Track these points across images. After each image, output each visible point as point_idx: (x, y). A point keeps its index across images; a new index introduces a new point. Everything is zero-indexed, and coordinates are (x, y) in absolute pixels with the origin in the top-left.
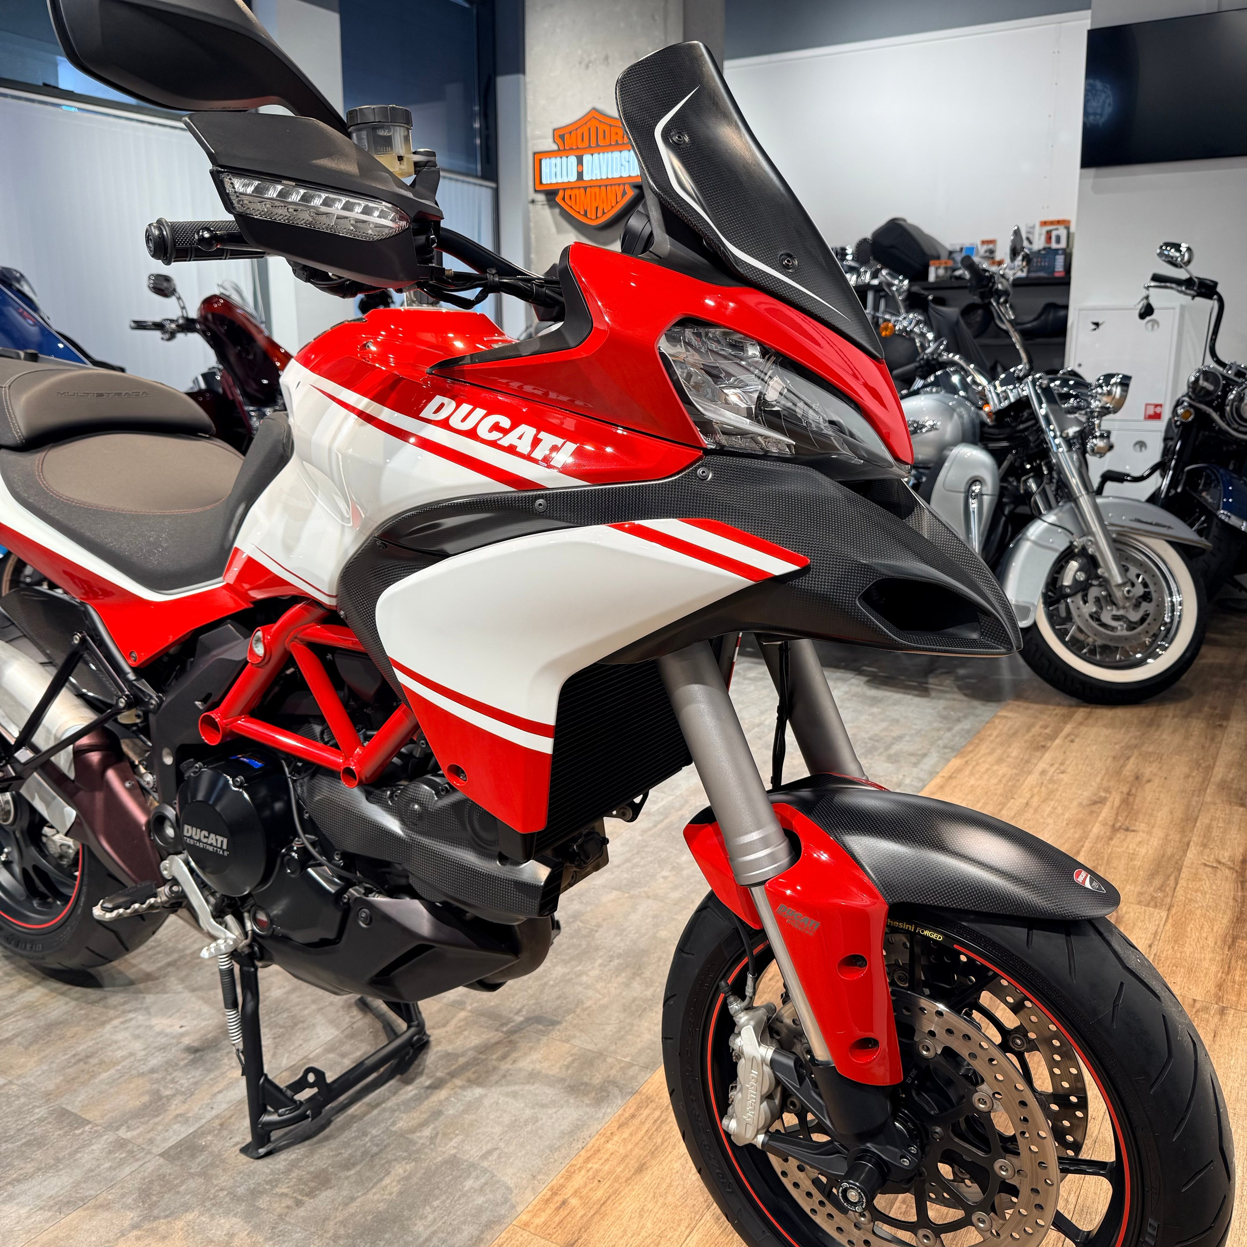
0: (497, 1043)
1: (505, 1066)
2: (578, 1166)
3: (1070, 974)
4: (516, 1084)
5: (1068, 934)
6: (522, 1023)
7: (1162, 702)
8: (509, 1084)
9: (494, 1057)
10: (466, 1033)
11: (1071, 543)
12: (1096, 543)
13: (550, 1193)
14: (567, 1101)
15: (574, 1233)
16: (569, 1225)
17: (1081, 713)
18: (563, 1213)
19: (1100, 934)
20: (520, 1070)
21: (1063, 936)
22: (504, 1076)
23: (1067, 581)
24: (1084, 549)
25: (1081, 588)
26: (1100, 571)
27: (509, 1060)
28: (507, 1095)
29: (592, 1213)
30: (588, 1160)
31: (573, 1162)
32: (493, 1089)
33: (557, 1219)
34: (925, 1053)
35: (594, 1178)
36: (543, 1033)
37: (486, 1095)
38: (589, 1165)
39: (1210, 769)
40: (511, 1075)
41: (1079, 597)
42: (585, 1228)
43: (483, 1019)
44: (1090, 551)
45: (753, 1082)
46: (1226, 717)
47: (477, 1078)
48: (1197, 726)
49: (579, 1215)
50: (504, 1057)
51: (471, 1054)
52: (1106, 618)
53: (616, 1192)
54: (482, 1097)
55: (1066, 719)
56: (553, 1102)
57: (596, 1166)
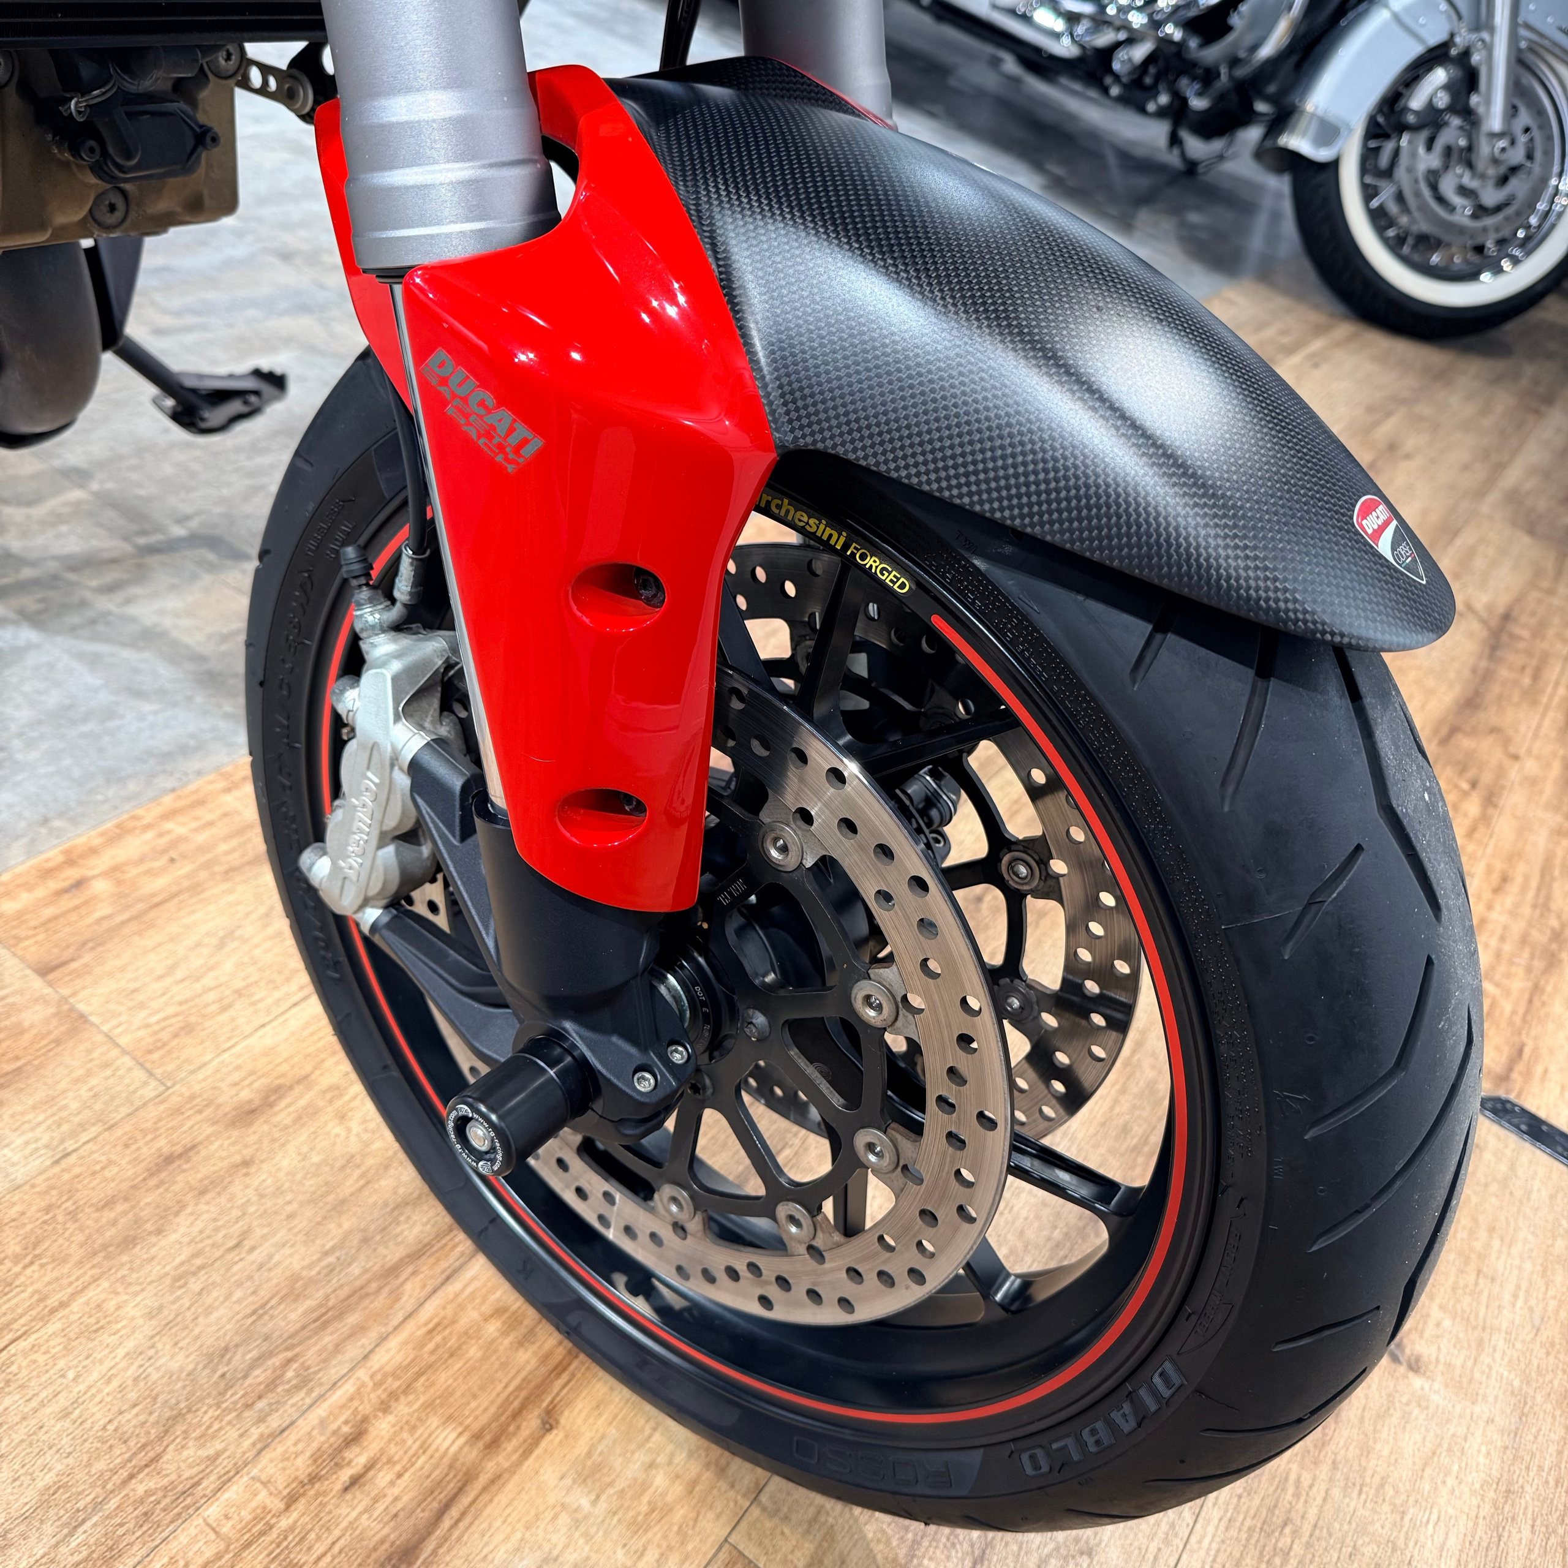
0: (114, 561)
1: (105, 604)
2: (145, 822)
3: (1224, 784)
4: (107, 640)
5: (1264, 672)
6: (180, 540)
7: (1467, 350)
8: (95, 638)
9: (94, 583)
10: (64, 528)
11: (1452, 35)
12: (1489, 48)
13: (61, 858)
14: (189, 699)
15: (68, 947)
16: (68, 930)
17: (1345, 329)
18: (66, 903)
19: (1355, 695)
20: (132, 620)
21: (1251, 673)
22: (93, 622)
23: (1417, 101)
24: (1466, 54)
25: (1432, 119)
26: (1474, 99)
27: (120, 596)
28: (80, 656)
29: (126, 916)
30: (171, 814)
31: (140, 812)
32: (59, 639)
33: (49, 912)
34: (774, 854)
35: (164, 851)
36: (211, 568)
37: (37, 646)
38: (169, 825)
39: (1500, 467)
40: (108, 623)
41: (1424, 134)
42: (96, 942)
43: (110, 514)
44: (1476, 58)
45: (367, 799)
46: (1549, 400)
47: (40, 612)
48: (1504, 401)
49: (98, 914)
50: (110, 589)
51: (52, 566)
52: (1448, 186)
53: (196, 889)
54: (29, 647)
55: (1319, 330)
56: (161, 694)
57: (181, 831)
